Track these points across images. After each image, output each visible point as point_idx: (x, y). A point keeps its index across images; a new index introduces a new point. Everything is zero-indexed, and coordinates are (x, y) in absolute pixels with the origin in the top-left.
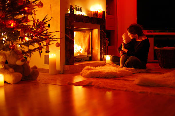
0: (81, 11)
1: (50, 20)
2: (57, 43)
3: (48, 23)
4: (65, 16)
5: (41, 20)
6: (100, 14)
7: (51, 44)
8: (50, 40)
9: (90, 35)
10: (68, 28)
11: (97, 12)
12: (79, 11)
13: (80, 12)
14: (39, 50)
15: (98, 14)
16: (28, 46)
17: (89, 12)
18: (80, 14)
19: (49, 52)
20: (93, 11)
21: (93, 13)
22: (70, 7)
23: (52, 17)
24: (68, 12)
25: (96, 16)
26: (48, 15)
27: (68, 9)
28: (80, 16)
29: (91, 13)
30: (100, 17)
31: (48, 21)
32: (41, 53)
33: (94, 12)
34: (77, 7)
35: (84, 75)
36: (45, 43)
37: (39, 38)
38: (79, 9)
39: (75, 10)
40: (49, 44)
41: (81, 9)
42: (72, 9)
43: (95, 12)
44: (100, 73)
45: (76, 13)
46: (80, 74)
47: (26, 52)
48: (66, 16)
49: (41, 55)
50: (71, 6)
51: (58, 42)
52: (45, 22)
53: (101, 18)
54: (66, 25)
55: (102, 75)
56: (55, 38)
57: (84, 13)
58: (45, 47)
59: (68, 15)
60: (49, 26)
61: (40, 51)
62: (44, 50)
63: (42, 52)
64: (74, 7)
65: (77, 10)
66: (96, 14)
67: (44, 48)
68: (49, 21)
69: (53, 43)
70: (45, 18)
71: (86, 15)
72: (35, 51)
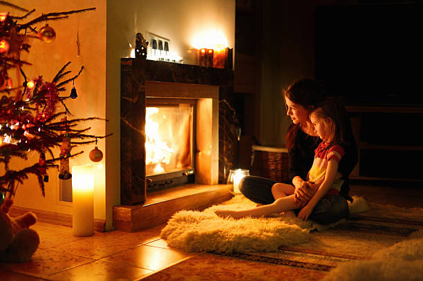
0: (167, 49)
1: (76, 77)
2: (93, 151)
3: (69, 87)
4: (121, 65)
5: (48, 79)
6: (219, 57)
7: (76, 155)
8: (72, 140)
9: (190, 115)
10: (130, 99)
11: (210, 51)
12: (161, 48)
13: (163, 52)
15: (215, 56)
16: (7, 161)
17: (190, 51)
18: (162, 59)
19: (70, 176)
20: (199, 49)
21: (201, 53)
22: (135, 39)
23: (83, 67)
24: (129, 54)
25: (208, 63)
26: (69, 63)
27: (131, 46)
28: (162, 65)
29: (196, 54)
30: (218, 64)
31: (70, 80)
32: (45, 183)
33: (203, 51)
34: (156, 39)
36: (56, 151)
38: (161, 43)
39: (149, 49)
40: (70, 156)
41: (166, 44)
42: (141, 45)
43: (207, 51)
44: (219, 239)
45: (153, 55)
48: (122, 67)
49: (43, 190)
50: (139, 36)
51: (96, 148)
52: (61, 85)
53: (223, 68)
54: (122, 92)
55: (225, 244)
56: (88, 136)
57: (173, 55)
58: (58, 163)
59: (130, 63)
60: (74, 94)
61: (40, 179)
62: (53, 173)
63: (47, 179)
64: (148, 39)
65: (154, 47)
66: (208, 56)
67: (53, 166)
68: (73, 79)
69: (83, 152)
70: (60, 72)
71: (181, 61)
72: (27, 178)
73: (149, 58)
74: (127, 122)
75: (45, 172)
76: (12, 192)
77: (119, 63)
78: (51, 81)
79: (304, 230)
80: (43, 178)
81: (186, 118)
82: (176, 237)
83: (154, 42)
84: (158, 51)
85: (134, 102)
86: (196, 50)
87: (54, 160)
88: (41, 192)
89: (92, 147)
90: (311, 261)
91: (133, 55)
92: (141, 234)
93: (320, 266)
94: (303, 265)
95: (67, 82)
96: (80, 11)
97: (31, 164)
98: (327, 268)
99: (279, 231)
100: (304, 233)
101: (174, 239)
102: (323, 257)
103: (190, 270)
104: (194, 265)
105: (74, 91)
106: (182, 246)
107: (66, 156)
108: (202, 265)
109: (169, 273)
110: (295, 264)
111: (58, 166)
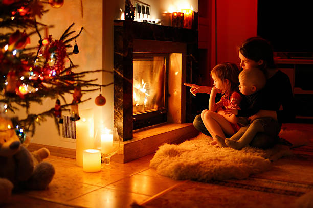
0: (148, 13)
1: (78, 36)
2: (98, 97)
3: (72, 43)
4: (114, 26)
6: (188, 19)
7: (85, 101)
8: (83, 88)
10: (122, 54)
11: (181, 15)
12: (144, 13)
13: (146, 15)
14: (55, 115)
15: (185, 19)
16: (27, 106)
17: (164, 15)
18: (146, 21)
19: (79, 118)
20: (172, 13)
21: (173, 16)
22: (125, 4)
23: (82, 28)
24: (119, 16)
25: (180, 24)
26: (73, 24)
27: (121, 10)
28: (145, 25)
29: (170, 17)
30: (187, 25)
31: (73, 38)
32: (61, 125)
33: (176, 15)
34: (140, 4)
35: (162, 172)
36: (69, 97)
37: (54, 87)
38: (143, 7)
39: (136, 13)
40: (80, 101)
41: (148, 8)
42: (129, 10)
43: (179, 14)
45: (139, 18)
47: (22, 120)
49: (59, 130)
50: (128, 2)
51: (101, 95)
52: (67, 41)
53: (191, 28)
54: (115, 48)
56: (93, 85)
58: (70, 108)
60: (76, 50)
61: (56, 120)
63: (62, 121)
64: (134, 4)
65: (139, 12)
66: (179, 18)
67: (66, 110)
68: (75, 37)
69: (90, 99)
70: (66, 31)
71: (159, 22)
72: (46, 120)
73: (135, 20)
74: (119, 73)
75: (60, 116)
76: (33, 132)
77: (113, 24)
78: (58, 39)
80: (59, 120)
81: (160, 68)
82: (165, 167)
83: (139, 6)
84: (141, 14)
85: (125, 56)
86: (170, 14)
87: (67, 105)
88: (57, 132)
89: (97, 94)
90: (279, 187)
91: (123, 17)
92: (133, 165)
93: (287, 191)
94: (273, 191)
95: (71, 40)
97: (49, 109)
98: (299, 194)
99: (244, 161)
100: (266, 162)
101: (163, 169)
102: (287, 183)
103: (183, 195)
104: (184, 191)
105: (76, 47)
106: (171, 175)
107: (77, 100)
108: (191, 192)
109: (166, 198)
110: (266, 190)
111: (69, 110)
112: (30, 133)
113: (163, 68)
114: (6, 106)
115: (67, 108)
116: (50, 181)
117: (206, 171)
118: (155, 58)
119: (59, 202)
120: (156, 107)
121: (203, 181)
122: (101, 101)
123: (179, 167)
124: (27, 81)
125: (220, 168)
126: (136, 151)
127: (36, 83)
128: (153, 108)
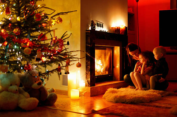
0: (102, 27)
1: (69, 37)
4: (86, 32)
6: (122, 30)
7: (72, 65)
8: (70, 60)
10: (90, 46)
11: (119, 28)
12: (100, 27)
13: (101, 28)
14: (58, 71)
15: (121, 30)
16: (45, 67)
17: (111, 28)
18: (101, 30)
19: (69, 73)
20: (114, 27)
21: (115, 28)
22: (91, 23)
23: (71, 33)
24: (88, 28)
25: (118, 32)
26: (67, 31)
27: (89, 25)
28: (101, 32)
29: (113, 29)
30: (122, 33)
31: (67, 38)
32: (60, 75)
33: (116, 28)
34: (99, 23)
35: (108, 100)
36: (64, 63)
37: (58, 58)
38: (100, 24)
39: (96, 26)
40: (69, 65)
41: (102, 24)
42: (93, 25)
44: (126, 98)
45: (98, 29)
46: (103, 97)
47: (43, 73)
48: (86, 33)
49: (60, 78)
50: (92, 21)
51: (79, 62)
52: (64, 39)
53: (124, 34)
54: (86, 42)
56: (75, 58)
57: (105, 29)
58: (64, 68)
59: (89, 32)
60: (68, 44)
61: (58, 73)
62: (63, 72)
63: (61, 74)
64: (95, 22)
66: (118, 30)
67: (63, 69)
68: (68, 38)
69: (74, 64)
70: (64, 35)
71: (108, 31)
72: (53, 73)
73: (96, 30)
74: (88, 54)
75: (60, 71)
76: (48, 78)
77: (85, 31)
78: (60, 38)
79: (159, 95)
80: (59, 73)
81: (109, 54)
82: (109, 97)
83: (98, 24)
84: (99, 27)
85: (91, 46)
86: (113, 28)
87: (63, 67)
88: (59, 78)
89: (77, 62)
90: (163, 106)
91: (90, 28)
93: (167, 107)
94: (160, 107)
95: (66, 39)
96: (71, 12)
97: (55, 68)
99: (148, 95)
100: (159, 96)
101: (109, 99)
102: (168, 104)
103: (117, 108)
104: (117, 106)
105: (68, 42)
106: (112, 101)
107: (68, 64)
108: (121, 107)
109: (108, 109)
110: (157, 107)
111: (64, 69)
112: (46, 79)
113: (111, 54)
114: (36, 66)
115: (63, 68)
116: (55, 101)
117: (128, 98)
118: (107, 49)
119: (59, 109)
120: (107, 72)
121: (127, 103)
122: (79, 65)
123: (116, 97)
124: (45, 56)
125: (135, 97)
126: (96, 92)
127: (50, 57)
128: (106, 73)
